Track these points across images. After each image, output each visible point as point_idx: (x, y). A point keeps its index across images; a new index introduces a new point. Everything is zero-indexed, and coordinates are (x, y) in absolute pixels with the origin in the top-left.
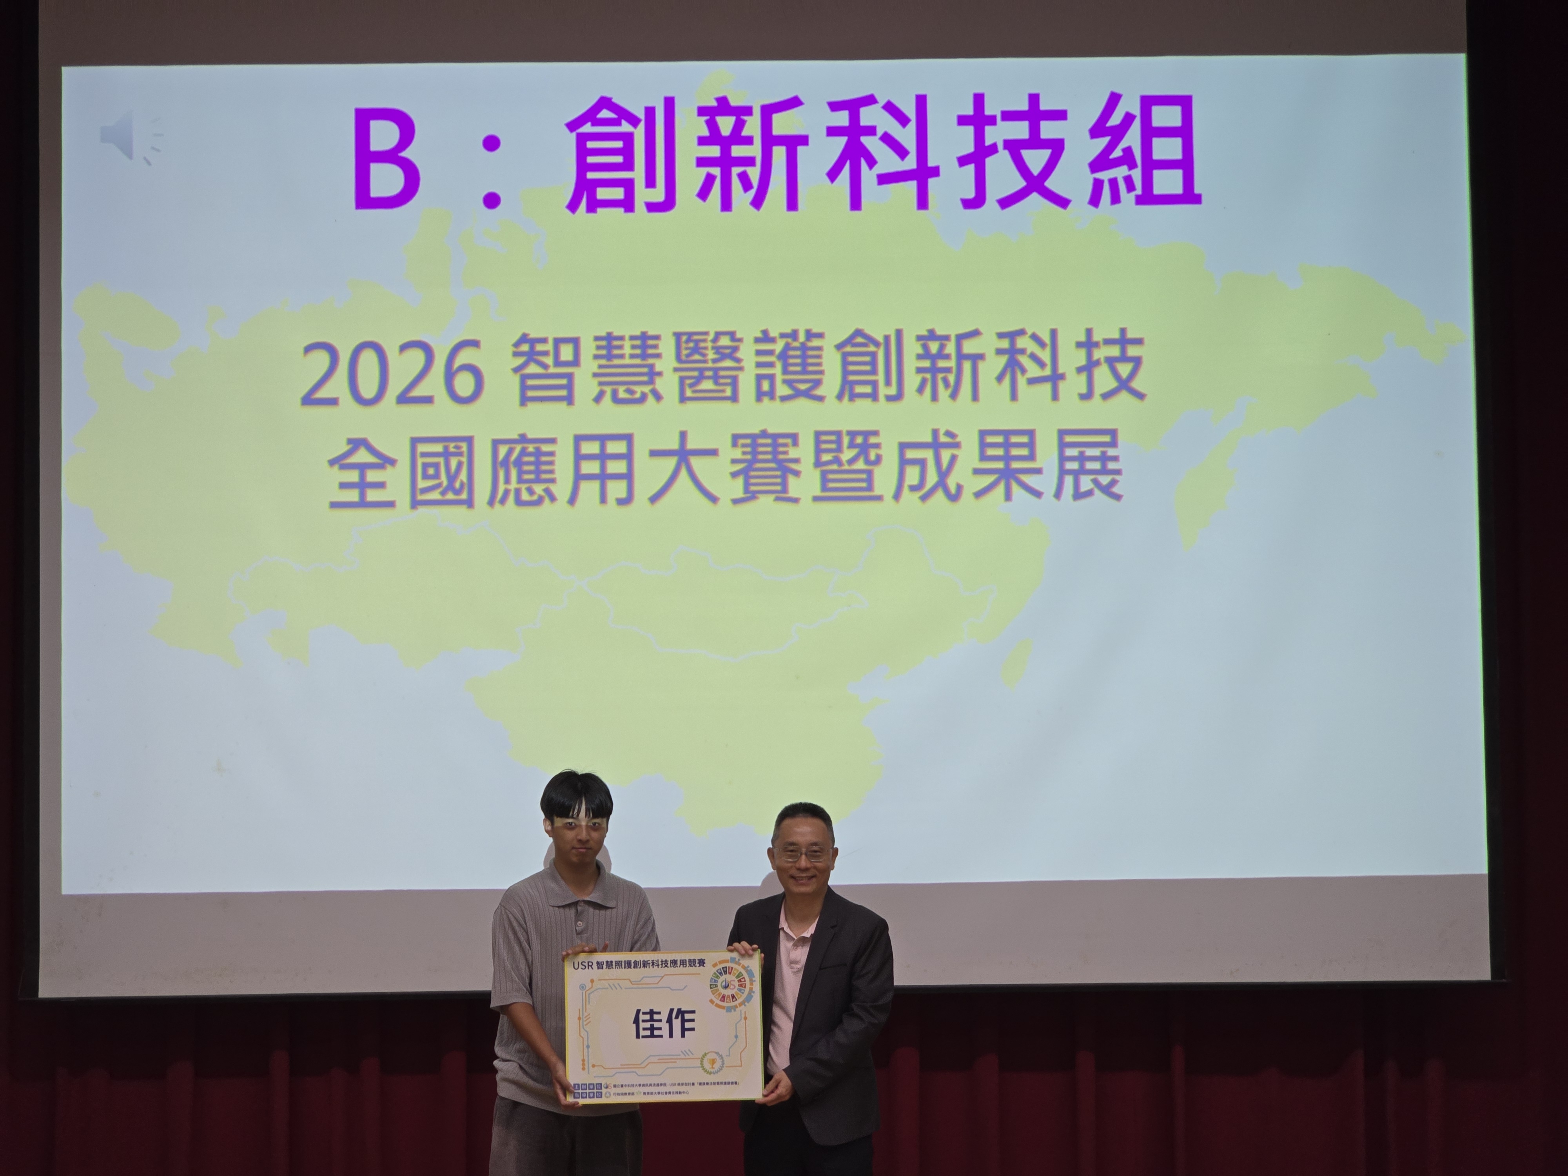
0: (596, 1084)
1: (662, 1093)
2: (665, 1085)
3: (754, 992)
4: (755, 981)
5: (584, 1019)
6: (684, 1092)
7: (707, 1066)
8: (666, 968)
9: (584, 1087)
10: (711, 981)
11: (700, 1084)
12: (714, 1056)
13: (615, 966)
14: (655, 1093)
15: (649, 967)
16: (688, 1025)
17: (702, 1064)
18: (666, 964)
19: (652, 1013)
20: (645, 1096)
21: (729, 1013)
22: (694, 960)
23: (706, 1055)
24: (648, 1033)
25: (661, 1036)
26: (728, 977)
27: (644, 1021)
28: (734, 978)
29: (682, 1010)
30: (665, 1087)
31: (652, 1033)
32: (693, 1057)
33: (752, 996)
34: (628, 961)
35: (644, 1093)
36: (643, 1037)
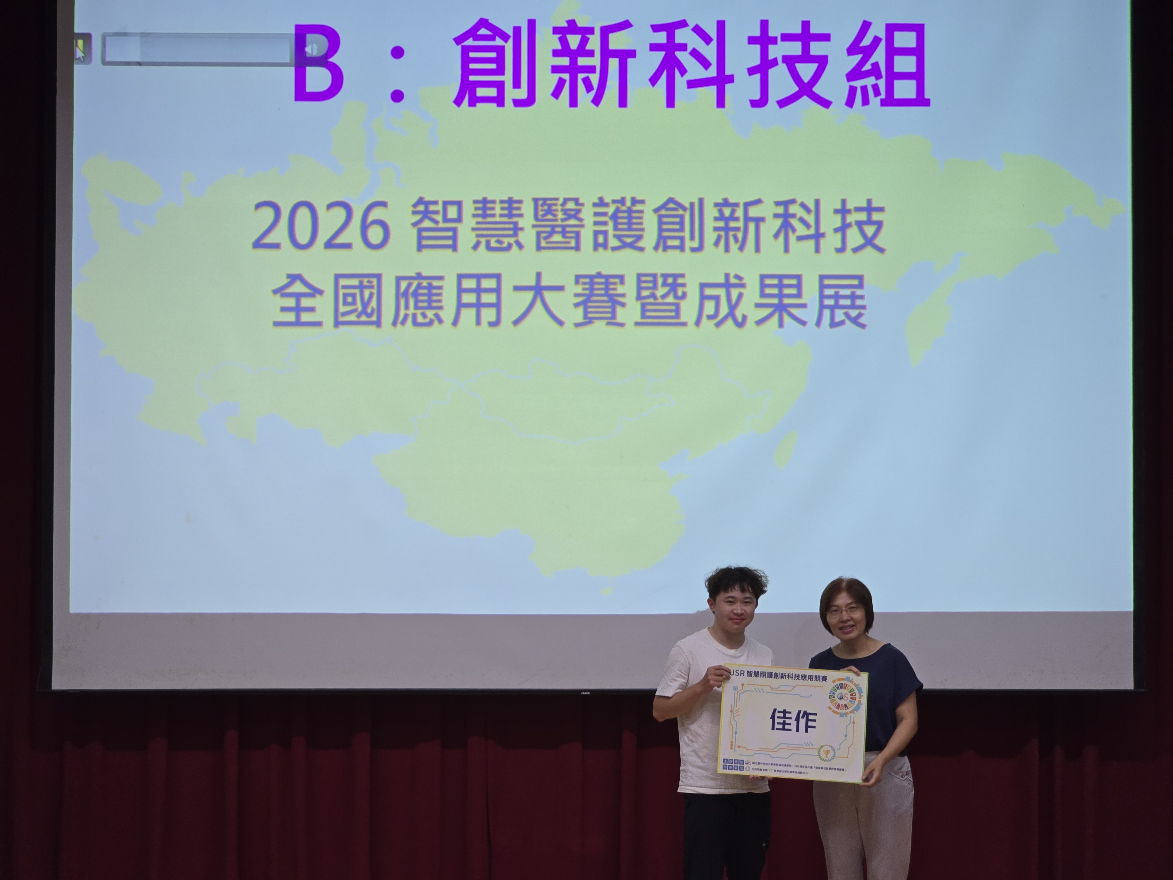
0: (740, 760)
1: (788, 772)
2: (790, 766)
3: (861, 704)
4: (863, 696)
5: (735, 712)
6: (804, 773)
7: (823, 755)
8: (798, 680)
9: (731, 761)
10: (830, 694)
11: (817, 768)
12: (829, 749)
13: (761, 675)
14: (783, 771)
15: (785, 679)
16: (810, 724)
17: (819, 753)
18: (798, 677)
19: (785, 712)
20: (775, 772)
21: (842, 718)
22: (819, 677)
23: (822, 747)
24: (781, 726)
25: (790, 730)
26: (843, 691)
27: (778, 717)
28: (848, 693)
29: (807, 712)
30: (790, 767)
31: (784, 727)
32: (814, 747)
33: (860, 707)
34: (770, 672)
35: (775, 771)
36: (777, 729)
